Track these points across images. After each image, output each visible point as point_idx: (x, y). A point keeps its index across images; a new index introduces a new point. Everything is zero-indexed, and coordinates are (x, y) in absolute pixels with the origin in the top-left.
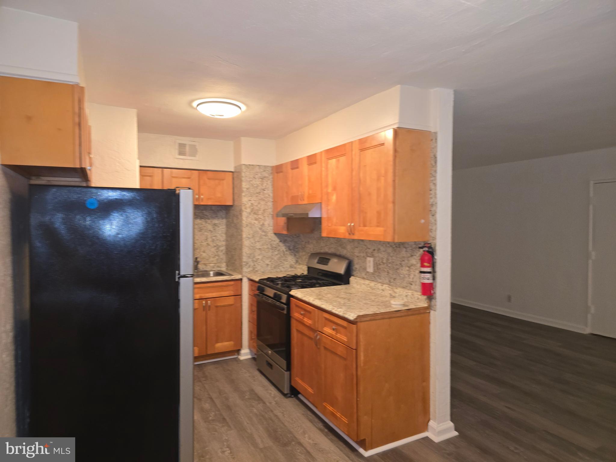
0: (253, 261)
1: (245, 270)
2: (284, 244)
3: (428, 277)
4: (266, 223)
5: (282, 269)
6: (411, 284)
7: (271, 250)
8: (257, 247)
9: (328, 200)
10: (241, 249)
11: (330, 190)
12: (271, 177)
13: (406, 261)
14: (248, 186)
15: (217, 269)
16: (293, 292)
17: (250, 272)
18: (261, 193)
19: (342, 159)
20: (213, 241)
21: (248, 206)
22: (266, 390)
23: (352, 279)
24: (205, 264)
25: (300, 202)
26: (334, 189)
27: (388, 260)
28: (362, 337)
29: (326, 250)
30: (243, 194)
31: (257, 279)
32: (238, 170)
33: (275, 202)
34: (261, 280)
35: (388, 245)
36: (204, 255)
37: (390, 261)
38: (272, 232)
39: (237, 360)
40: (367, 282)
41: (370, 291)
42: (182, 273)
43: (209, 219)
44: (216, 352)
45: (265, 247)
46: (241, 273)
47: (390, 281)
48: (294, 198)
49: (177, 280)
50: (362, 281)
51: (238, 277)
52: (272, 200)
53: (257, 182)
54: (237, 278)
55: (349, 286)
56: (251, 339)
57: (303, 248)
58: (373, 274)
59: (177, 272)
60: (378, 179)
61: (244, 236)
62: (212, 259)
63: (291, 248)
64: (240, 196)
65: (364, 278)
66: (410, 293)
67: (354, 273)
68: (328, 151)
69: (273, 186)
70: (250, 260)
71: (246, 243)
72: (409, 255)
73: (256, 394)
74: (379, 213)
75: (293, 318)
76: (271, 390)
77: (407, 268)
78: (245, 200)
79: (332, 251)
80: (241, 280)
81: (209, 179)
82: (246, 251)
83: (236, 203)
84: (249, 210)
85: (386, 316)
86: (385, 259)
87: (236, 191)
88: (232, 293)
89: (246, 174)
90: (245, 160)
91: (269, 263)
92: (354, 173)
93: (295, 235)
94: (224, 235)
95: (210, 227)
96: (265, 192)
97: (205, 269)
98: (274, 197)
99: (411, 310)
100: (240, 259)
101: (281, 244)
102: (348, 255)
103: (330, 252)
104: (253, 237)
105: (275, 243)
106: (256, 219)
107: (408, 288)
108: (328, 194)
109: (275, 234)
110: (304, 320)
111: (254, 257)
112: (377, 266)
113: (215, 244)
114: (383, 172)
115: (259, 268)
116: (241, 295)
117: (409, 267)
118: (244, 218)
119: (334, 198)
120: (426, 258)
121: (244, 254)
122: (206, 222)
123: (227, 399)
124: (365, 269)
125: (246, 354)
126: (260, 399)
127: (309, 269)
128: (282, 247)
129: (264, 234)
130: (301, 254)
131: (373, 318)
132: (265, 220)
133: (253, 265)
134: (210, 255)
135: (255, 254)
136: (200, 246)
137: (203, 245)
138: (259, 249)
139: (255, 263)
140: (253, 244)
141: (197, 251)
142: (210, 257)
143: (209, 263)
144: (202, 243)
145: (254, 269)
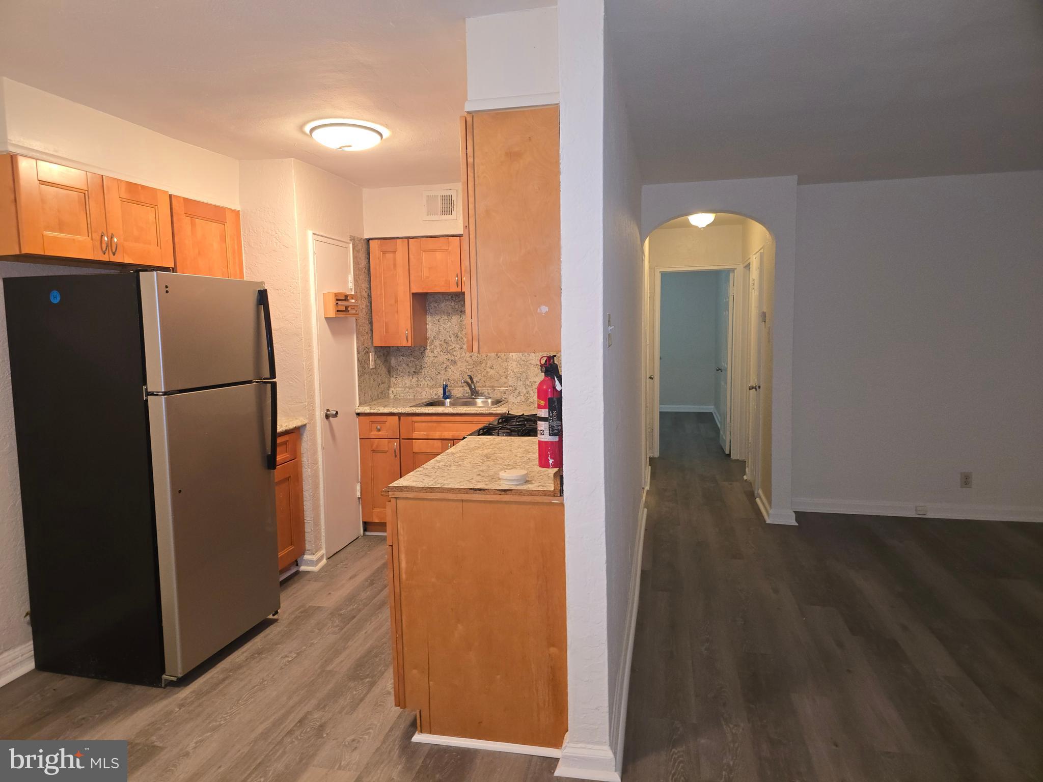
0: (526, 386)
8: (533, 362)
24: (493, 387)
28: (400, 526)
36: (492, 372)
49: (144, 399)
59: (144, 387)
70: (520, 383)
82: (514, 367)
111: (527, 378)
121: (509, 372)
131: (421, 494)
133: (525, 392)
134: (500, 372)
135: (529, 373)
136: (485, 359)
137: (490, 357)
138: (536, 365)
139: (529, 389)
140: (525, 356)
141: (480, 366)
142: (501, 376)
143: (499, 386)
144: (489, 354)
145: (527, 399)
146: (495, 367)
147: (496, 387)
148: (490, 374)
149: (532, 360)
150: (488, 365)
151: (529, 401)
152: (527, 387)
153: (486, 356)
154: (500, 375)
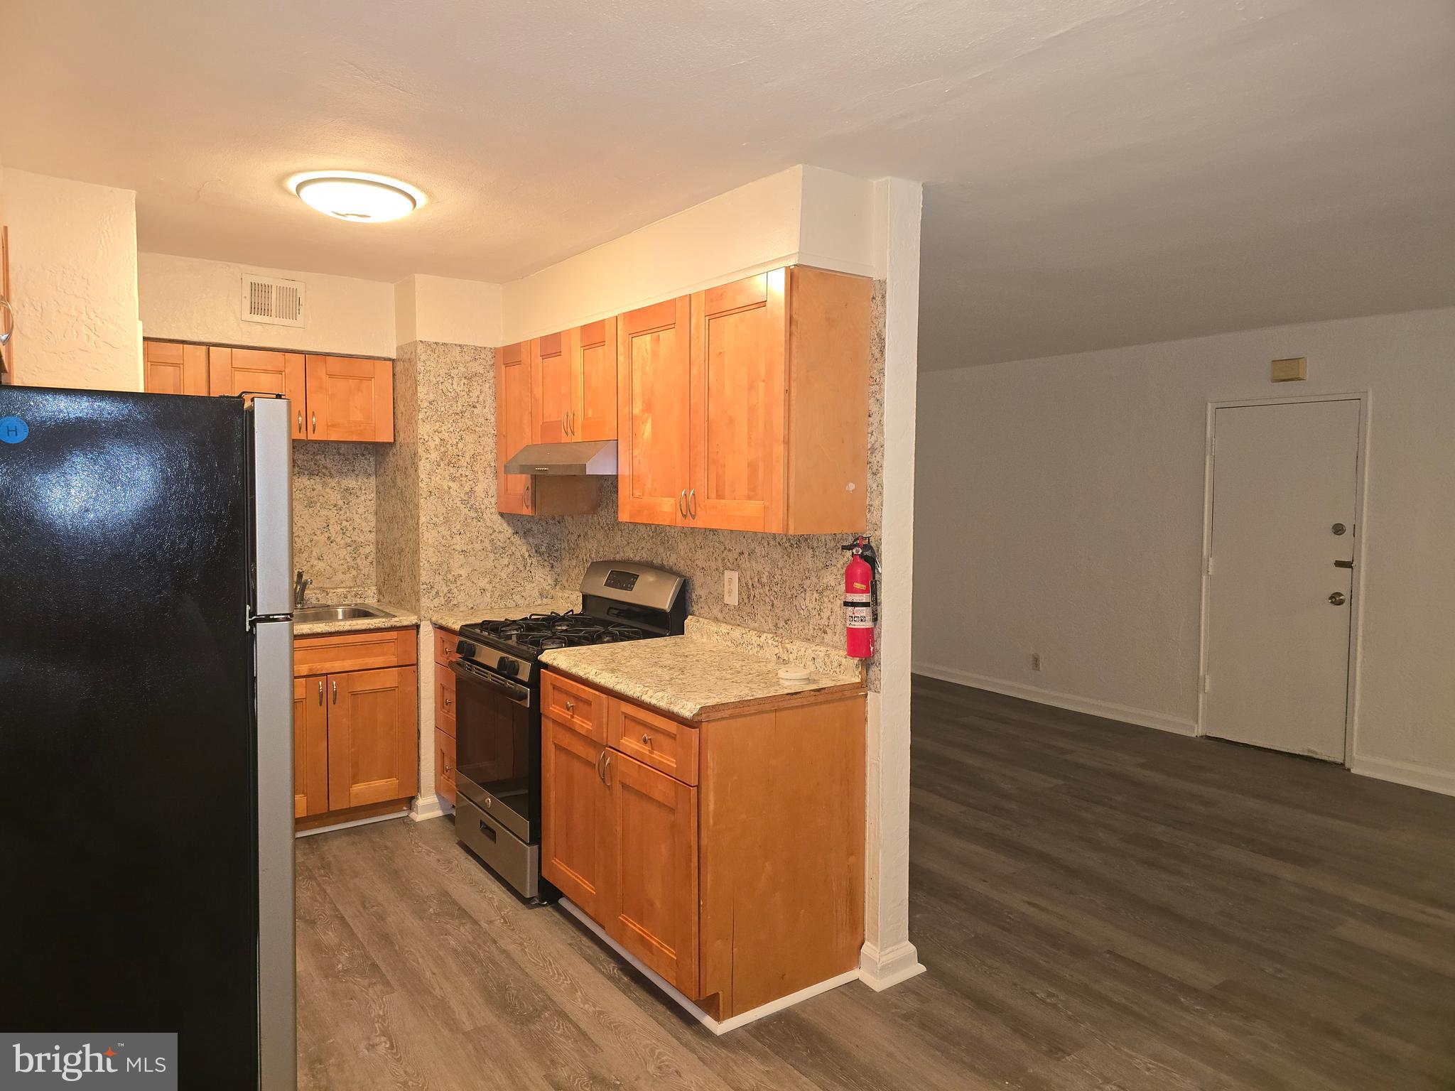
0: (446, 581)
1: (425, 602)
2: (523, 541)
3: (864, 614)
4: (479, 489)
5: (521, 602)
6: (825, 632)
7: (492, 555)
8: (458, 547)
9: (634, 434)
10: (416, 552)
11: (637, 410)
12: (492, 374)
13: (814, 579)
14: (432, 397)
15: (353, 601)
16: (547, 656)
17: (437, 609)
18: (467, 414)
19: (666, 336)
20: (343, 531)
21: (432, 444)
22: (481, 891)
23: (689, 622)
24: (323, 589)
25: (565, 439)
26: (648, 407)
27: (772, 576)
28: (711, 757)
29: (629, 554)
30: (421, 416)
31: (457, 627)
32: (406, 357)
33: (501, 437)
34: (465, 628)
35: (772, 543)
36: (320, 565)
37: (777, 578)
38: (493, 510)
39: (406, 822)
40: (724, 628)
41: (731, 649)
42: (261, 611)
43: (331, 476)
44: (354, 803)
45: (478, 546)
46: (415, 610)
47: (776, 626)
48: (548, 427)
49: (248, 628)
50: (714, 627)
51: (410, 619)
52: (493, 432)
53: (458, 386)
54: (405, 623)
55: (682, 638)
56: (441, 770)
57: (572, 551)
58: (738, 608)
59: (248, 608)
60: (751, 387)
61: (423, 519)
62: (340, 576)
63: (543, 549)
64: (412, 420)
65: (716, 620)
66: (821, 653)
67: (695, 608)
68: (632, 316)
69: (496, 397)
70: (438, 578)
71: (429, 537)
72: (820, 565)
73: (454, 903)
74: (752, 466)
75: (547, 717)
76: (492, 892)
77: (816, 595)
78: (424, 430)
79: (644, 555)
80: (417, 627)
81: (331, 376)
82: (427, 555)
83: (400, 439)
84: (434, 456)
85: (768, 707)
86: (767, 574)
87: (401, 407)
88: (393, 660)
89: (426, 366)
90: (425, 332)
91: (489, 587)
92: (694, 371)
93: (554, 518)
94: (372, 518)
95: (335, 497)
96: (476, 411)
97: (323, 602)
98: (499, 424)
99: (823, 692)
100: (415, 576)
101: (516, 540)
102: (681, 566)
103: (637, 559)
104: (447, 520)
105: (502, 537)
106: (453, 479)
107: (817, 641)
108: (632, 418)
109: (502, 515)
110: (575, 720)
111: (449, 571)
112: (747, 592)
113: (349, 540)
114: (762, 370)
115: (461, 597)
116: (417, 664)
117: (821, 593)
118: (423, 475)
119: (648, 428)
120: (859, 571)
121: (423, 563)
122: (325, 485)
123: (381, 918)
124: (720, 598)
125: (429, 808)
126: (464, 914)
127: (585, 597)
128: (521, 548)
129: (473, 515)
130: (566, 563)
131: (737, 711)
132: (476, 482)
133: (446, 591)
134: (335, 565)
135: (452, 563)
136: (309, 544)
137: (317, 542)
138: (462, 551)
139: (452, 586)
140: (446, 539)
141: (299, 557)
142: (335, 572)
143: (333, 586)
144: (315, 538)
145: (449, 601)
146: (325, 558)
147: (329, 588)
148: (317, 568)
149: (457, 544)
150: (314, 554)
151: (452, 603)
152: (449, 583)
153: (311, 541)
154: (334, 569)
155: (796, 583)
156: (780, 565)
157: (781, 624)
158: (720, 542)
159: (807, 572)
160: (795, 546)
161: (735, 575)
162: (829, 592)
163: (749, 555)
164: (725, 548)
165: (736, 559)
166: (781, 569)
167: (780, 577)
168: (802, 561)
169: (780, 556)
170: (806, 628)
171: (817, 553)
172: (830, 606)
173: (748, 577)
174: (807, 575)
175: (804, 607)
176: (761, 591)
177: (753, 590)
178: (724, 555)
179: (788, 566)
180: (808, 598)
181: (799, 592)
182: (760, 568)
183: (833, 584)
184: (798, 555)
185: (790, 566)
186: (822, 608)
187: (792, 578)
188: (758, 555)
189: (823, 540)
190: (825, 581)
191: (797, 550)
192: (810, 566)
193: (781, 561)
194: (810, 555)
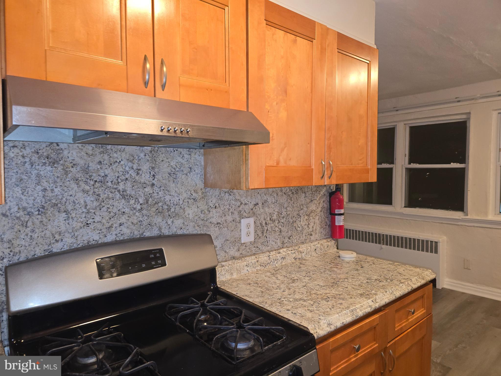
13: (305, 209)
27: (280, 213)
35: (280, 193)
37: (284, 213)
58: (254, 243)
65: (235, 258)
72: (308, 201)
77: (306, 217)
86: (276, 213)
112: (261, 228)
124: (237, 241)
155: (295, 214)
156: (285, 206)
157: (286, 240)
158: (236, 200)
159: (301, 206)
160: (295, 193)
161: (251, 221)
162: (313, 214)
163: (263, 204)
164: (242, 203)
165: (252, 209)
166: (286, 208)
167: (285, 213)
168: (299, 201)
169: (285, 200)
170: (301, 237)
171: (307, 195)
172: (313, 220)
173: (262, 219)
174: (302, 207)
175: (299, 226)
176: (273, 225)
177: (266, 226)
178: (240, 209)
179: (290, 206)
180: (302, 220)
181: (297, 218)
182: (271, 211)
183: (315, 209)
184: (296, 198)
185: (292, 205)
186: (309, 223)
187: (293, 211)
188: (270, 203)
189: (310, 188)
190: (311, 209)
191: (296, 195)
192: (303, 202)
193: (286, 203)
194: (303, 197)
